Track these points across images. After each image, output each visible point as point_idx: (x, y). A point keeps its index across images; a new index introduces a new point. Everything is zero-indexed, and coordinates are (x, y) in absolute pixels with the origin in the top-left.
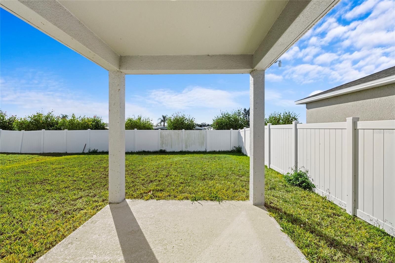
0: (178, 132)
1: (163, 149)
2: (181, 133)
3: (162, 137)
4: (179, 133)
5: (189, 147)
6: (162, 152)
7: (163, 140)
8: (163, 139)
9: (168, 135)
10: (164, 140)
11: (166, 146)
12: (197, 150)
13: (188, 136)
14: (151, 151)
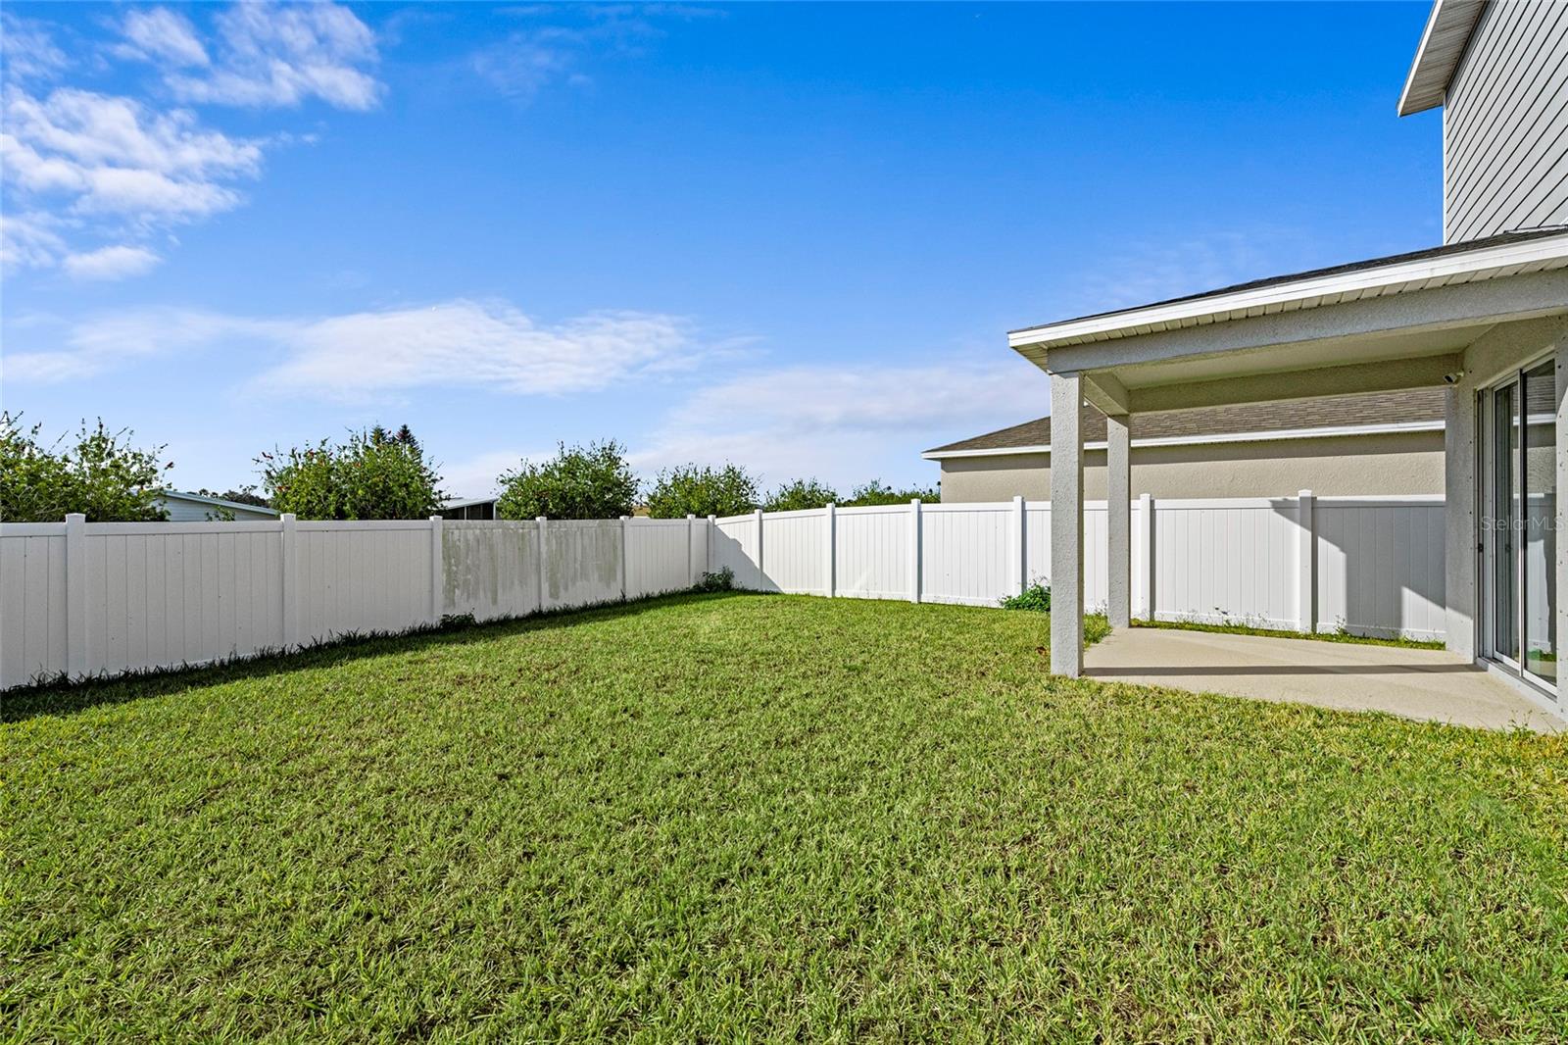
0: (521, 531)
1: (456, 612)
2: (534, 533)
3: (450, 552)
4: (523, 534)
5: (566, 589)
6: (457, 629)
7: (454, 568)
8: (456, 566)
9: (478, 541)
10: (460, 567)
11: (468, 597)
12: (594, 601)
13: (561, 543)
14: (395, 628)
